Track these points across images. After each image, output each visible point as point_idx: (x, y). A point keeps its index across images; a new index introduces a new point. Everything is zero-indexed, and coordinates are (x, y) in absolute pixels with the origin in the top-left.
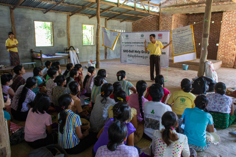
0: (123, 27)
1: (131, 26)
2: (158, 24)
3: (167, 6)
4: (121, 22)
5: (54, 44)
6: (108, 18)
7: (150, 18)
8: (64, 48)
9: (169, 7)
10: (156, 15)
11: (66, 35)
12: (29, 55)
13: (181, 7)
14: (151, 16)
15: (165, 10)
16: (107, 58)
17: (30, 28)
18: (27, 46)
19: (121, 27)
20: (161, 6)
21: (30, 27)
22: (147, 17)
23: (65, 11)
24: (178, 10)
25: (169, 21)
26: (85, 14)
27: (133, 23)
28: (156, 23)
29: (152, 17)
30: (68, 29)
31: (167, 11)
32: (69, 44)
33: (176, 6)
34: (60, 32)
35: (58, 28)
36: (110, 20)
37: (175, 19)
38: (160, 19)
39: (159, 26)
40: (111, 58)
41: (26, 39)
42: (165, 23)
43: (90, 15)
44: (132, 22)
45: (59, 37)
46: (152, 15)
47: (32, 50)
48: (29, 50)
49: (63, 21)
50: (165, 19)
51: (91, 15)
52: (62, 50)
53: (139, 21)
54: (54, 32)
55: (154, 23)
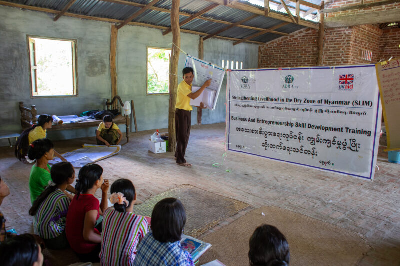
0: (240, 56)
1: (257, 55)
2: (315, 49)
3: (339, 7)
4: (234, 44)
5: (79, 90)
6: (206, 35)
7: (299, 35)
8: (102, 100)
9: (345, 9)
10: (312, 29)
11: (108, 69)
12: (16, 115)
13: (373, 9)
14: (301, 32)
15: (334, 17)
16: (203, 122)
17: (16, 53)
18: (10, 95)
19: (234, 54)
20: (326, 9)
21: (19, 51)
22: (291, 34)
23: (105, 17)
24: (367, 17)
25: (343, 41)
26: (152, 24)
27: (260, 47)
28: (311, 46)
29: (302, 34)
30: (112, 57)
31: (339, 19)
32: (115, 91)
33: (362, 7)
34: (93, 63)
35: (87, 53)
36: (210, 40)
37: (356, 37)
38: (323, 37)
39: (318, 54)
40: (211, 122)
41: (6, 78)
42: (332, 47)
43: (164, 26)
44: (258, 46)
45: (90, 76)
46: (302, 30)
47: (21, 103)
48: (13, 104)
49: (101, 39)
50: (334, 38)
51: (166, 26)
52: (98, 104)
53: (273, 43)
54: (79, 64)
55: (307, 46)
